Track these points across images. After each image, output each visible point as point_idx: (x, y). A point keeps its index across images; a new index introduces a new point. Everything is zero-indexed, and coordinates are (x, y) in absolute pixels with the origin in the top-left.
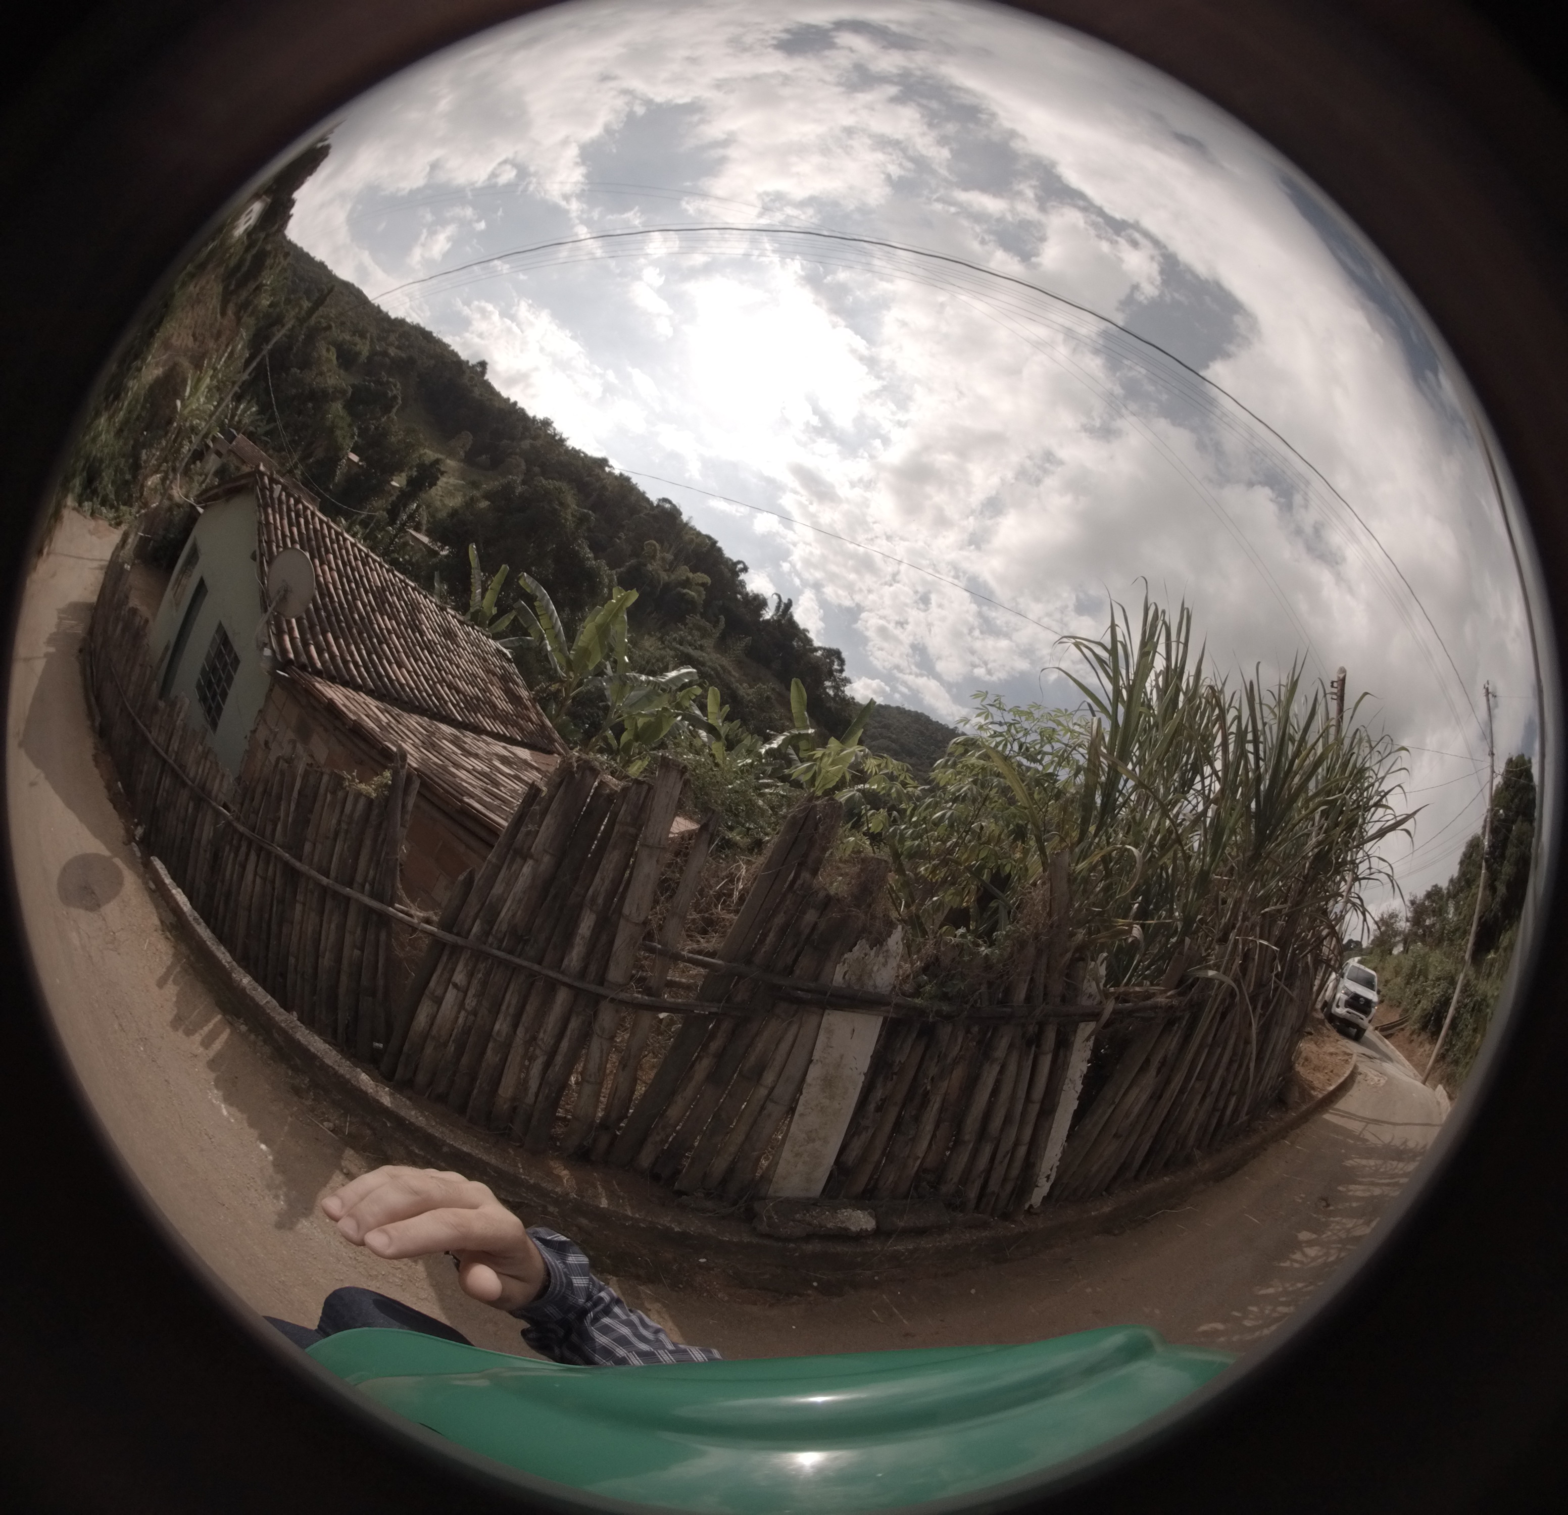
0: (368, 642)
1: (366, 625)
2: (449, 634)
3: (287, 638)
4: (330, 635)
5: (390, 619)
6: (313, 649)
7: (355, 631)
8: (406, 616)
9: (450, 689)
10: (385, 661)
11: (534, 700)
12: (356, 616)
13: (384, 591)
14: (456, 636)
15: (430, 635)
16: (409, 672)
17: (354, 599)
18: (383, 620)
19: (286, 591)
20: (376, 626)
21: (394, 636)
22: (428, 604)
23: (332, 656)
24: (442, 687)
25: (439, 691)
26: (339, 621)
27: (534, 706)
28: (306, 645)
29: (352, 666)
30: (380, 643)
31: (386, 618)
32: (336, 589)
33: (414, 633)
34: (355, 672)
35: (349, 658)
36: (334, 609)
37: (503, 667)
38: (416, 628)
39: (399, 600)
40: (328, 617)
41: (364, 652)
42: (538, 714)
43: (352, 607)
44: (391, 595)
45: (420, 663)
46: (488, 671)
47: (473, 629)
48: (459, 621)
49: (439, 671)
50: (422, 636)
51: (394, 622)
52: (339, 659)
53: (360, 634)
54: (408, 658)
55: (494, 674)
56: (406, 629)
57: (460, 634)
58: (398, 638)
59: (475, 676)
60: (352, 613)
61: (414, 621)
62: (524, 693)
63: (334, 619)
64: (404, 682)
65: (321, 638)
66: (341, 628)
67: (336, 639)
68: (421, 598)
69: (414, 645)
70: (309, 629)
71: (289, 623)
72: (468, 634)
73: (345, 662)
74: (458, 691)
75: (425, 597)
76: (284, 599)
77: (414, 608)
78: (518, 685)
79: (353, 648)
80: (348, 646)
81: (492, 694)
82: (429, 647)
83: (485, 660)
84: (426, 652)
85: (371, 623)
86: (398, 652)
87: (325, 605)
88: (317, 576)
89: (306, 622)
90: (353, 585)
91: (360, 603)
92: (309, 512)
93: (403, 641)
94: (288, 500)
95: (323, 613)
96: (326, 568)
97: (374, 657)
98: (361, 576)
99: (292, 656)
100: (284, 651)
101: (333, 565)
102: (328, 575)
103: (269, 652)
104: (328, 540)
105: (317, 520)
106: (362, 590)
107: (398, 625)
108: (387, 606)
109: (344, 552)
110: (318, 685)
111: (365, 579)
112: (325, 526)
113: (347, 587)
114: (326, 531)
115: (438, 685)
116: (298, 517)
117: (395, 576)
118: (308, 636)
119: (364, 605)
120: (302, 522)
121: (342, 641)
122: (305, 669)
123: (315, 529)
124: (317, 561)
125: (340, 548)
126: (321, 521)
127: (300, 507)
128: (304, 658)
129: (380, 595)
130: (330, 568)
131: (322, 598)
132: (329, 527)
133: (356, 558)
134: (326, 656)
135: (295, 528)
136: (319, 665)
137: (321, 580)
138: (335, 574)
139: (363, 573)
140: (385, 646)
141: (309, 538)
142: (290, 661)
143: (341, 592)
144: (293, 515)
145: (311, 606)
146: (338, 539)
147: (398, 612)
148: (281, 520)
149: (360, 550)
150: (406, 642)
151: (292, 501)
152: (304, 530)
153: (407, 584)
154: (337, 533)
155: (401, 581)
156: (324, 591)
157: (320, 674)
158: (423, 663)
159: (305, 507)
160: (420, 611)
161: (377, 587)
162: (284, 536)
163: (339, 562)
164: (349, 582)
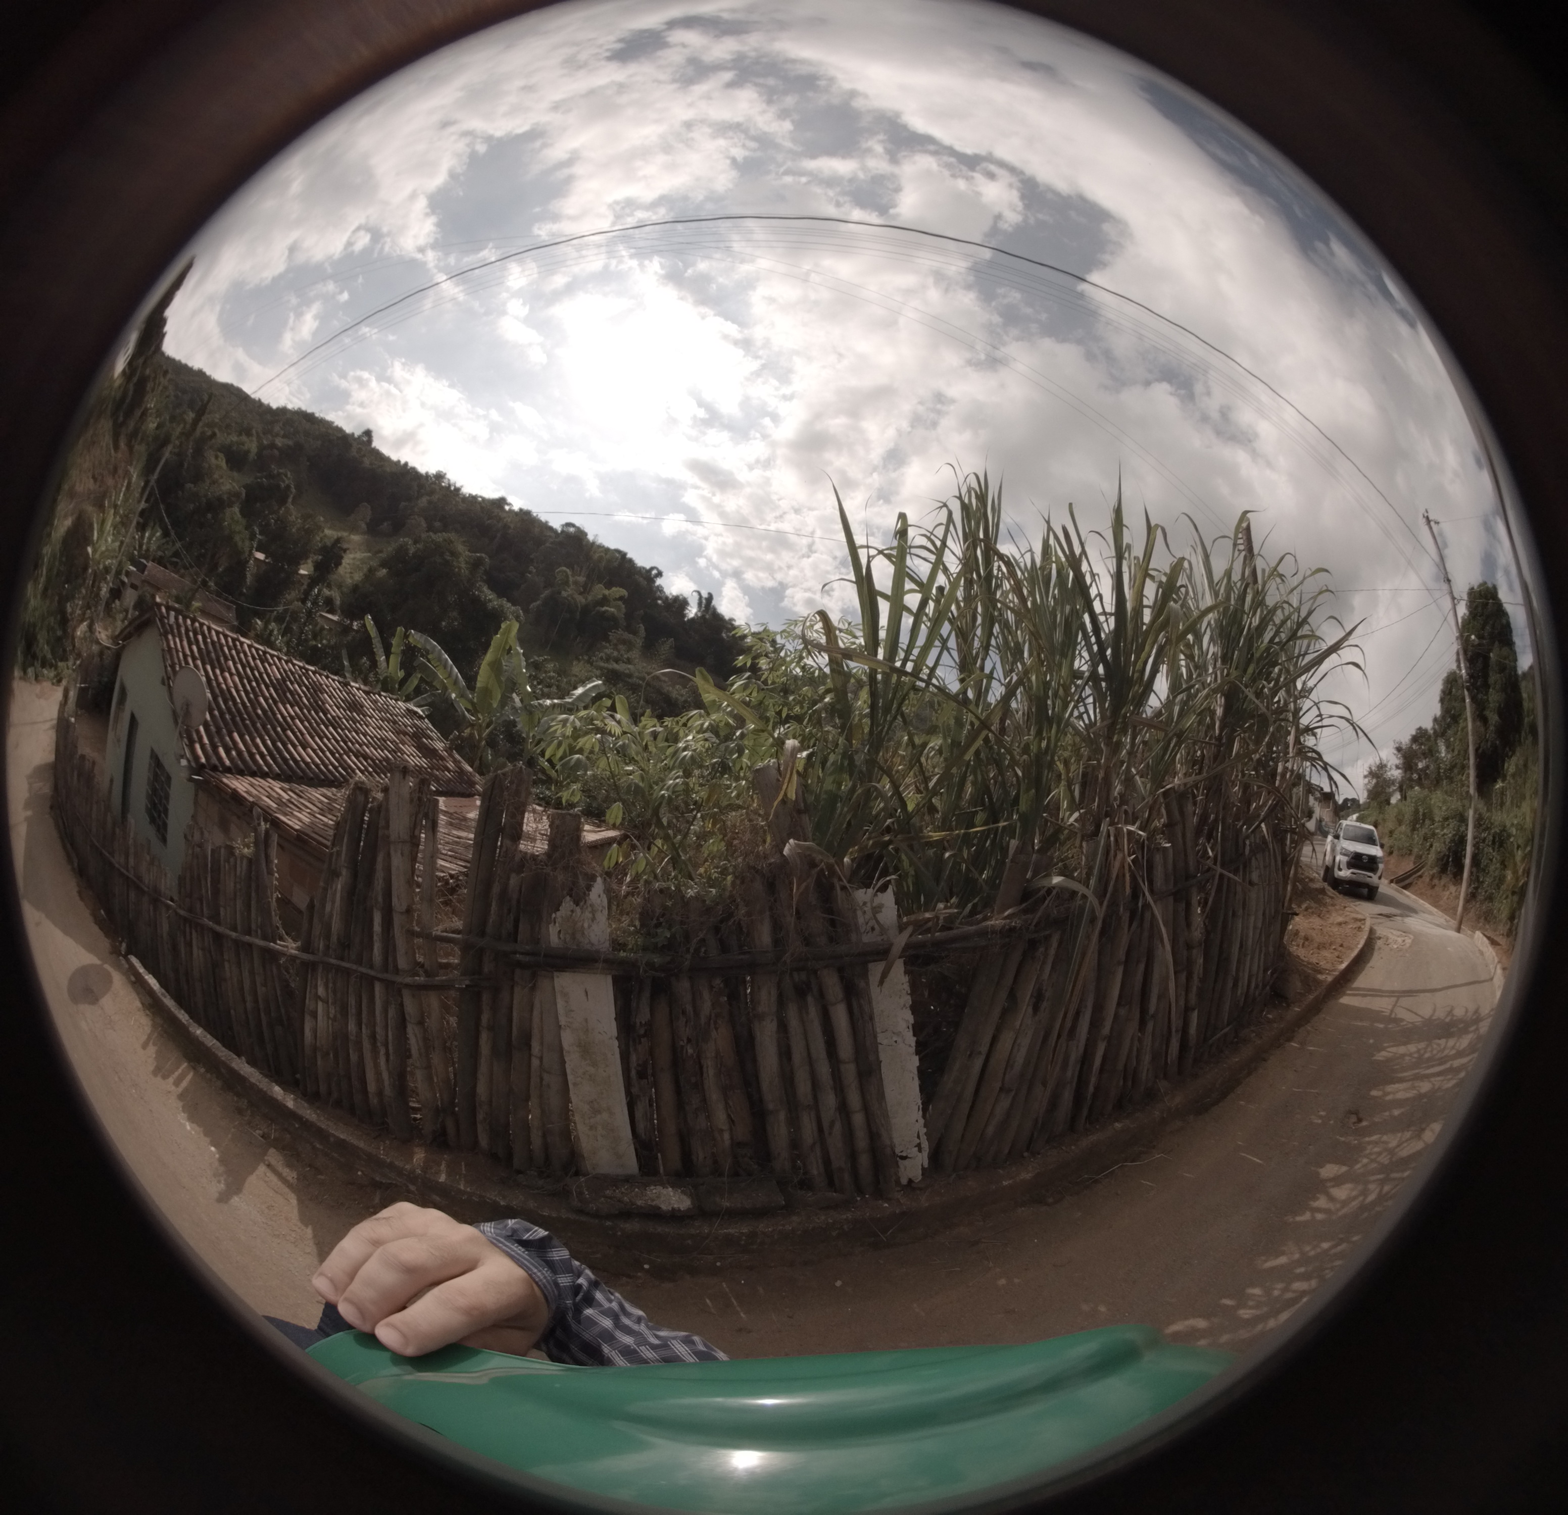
0: (272, 732)
1: (269, 717)
2: (354, 706)
3: (198, 746)
4: (236, 735)
5: (292, 706)
6: (221, 751)
7: (259, 725)
8: (308, 700)
9: (357, 757)
10: (290, 746)
11: (449, 750)
12: (259, 712)
13: (284, 681)
14: (362, 706)
15: (334, 712)
16: (314, 751)
17: (256, 696)
18: (286, 709)
19: (188, 705)
20: (279, 716)
21: (297, 721)
22: (330, 682)
23: (239, 753)
24: (349, 757)
25: (345, 761)
26: (243, 720)
27: (451, 755)
28: (215, 748)
29: (258, 757)
30: (284, 730)
31: (288, 706)
32: (238, 691)
33: (317, 714)
34: (261, 762)
35: (254, 751)
36: (238, 710)
37: (415, 725)
38: (319, 707)
39: (300, 686)
40: (233, 719)
41: (269, 742)
42: (455, 761)
43: (255, 704)
44: (292, 683)
45: (325, 740)
46: (398, 733)
47: (380, 695)
48: (364, 692)
49: (345, 743)
50: (325, 715)
51: (296, 708)
52: (246, 755)
53: (264, 727)
54: (312, 738)
55: (405, 734)
56: (309, 712)
57: (367, 704)
58: (302, 722)
59: (384, 740)
60: (255, 710)
61: (316, 702)
62: (439, 745)
63: (238, 719)
64: (309, 760)
65: (227, 739)
66: (246, 726)
67: (242, 737)
68: (323, 680)
69: (318, 725)
70: (216, 733)
71: (198, 732)
72: (375, 702)
73: (252, 755)
74: (366, 757)
75: (327, 677)
76: (187, 714)
77: (316, 689)
78: (432, 739)
79: (258, 741)
80: (253, 740)
81: (403, 753)
82: (334, 723)
83: (395, 722)
84: (331, 728)
85: (274, 714)
86: (302, 734)
87: (228, 709)
88: (219, 684)
89: (213, 728)
90: (254, 684)
91: (262, 700)
92: (205, 628)
93: (306, 724)
94: (185, 622)
95: (227, 716)
96: (227, 675)
97: (279, 744)
98: (261, 674)
99: (203, 760)
100: (196, 758)
101: (234, 671)
102: (230, 681)
103: (184, 762)
104: (226, 649)
105: (213, 633)
106: (263, 686)
107: (301, 710)
108: (289, 695)
109: (242, 655)
110: (225, 780)
111: (265, 676)
112: (221, 637)
113: (248, 688)
114: (223, 641)
115: (345, 757)
116: (195, 634)
117: (294, 665)
118: (216, 740)
119: (266, 700)
120: (200, 637)
121: (247, 737)
122: (214, 768)
123: (213, 642)
124: (218, 672)
125: (238, 653)
126: (218, 633)
127: (197, 624)
128: (214, 760)
129: (281, 686)
130: (231, 675)
131: (225, 702)
132: (226, 636)
133: (254, 658)
134: (234, 753)
135: (195, 648)
136: (228, 763)
137: (224, 686)
138: (236, 679)
139: (262, 670)
140: (289, 733)
141: (208, 652)
142: (202, 766)
143: (243, 693)
144: (191, 634)
145: (216, 713)
146: (235, 646)
147: (300, 697)
148: (181, 641)
149: (257, 650)
150: (310, 724)
151: (189, 622)
152: (202, 646)
153: (307, 670)
154: (234, 640)
155: (301, 668)
156: (227, 696)
157: (228, 770)
158: (329, 739)
159: (202, 625)
160: (323, 691)
161: (277, 680)
162: (185, 656)
163: (239, 666)
164: (250, 682)
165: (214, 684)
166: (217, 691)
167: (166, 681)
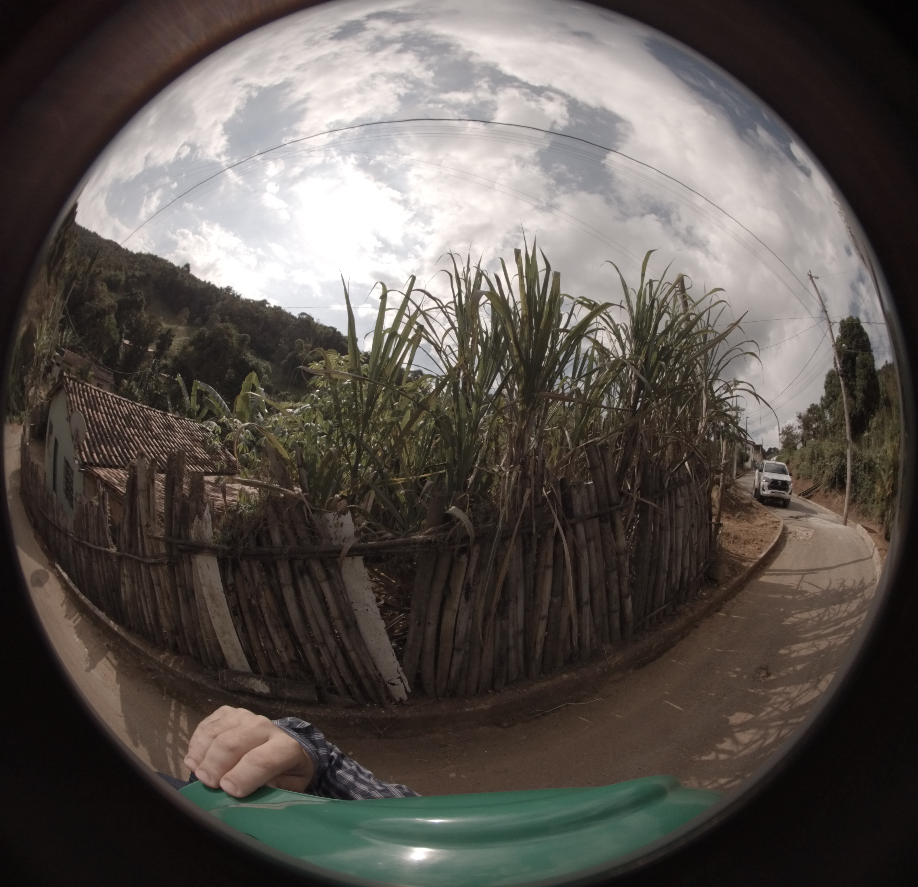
0: (122, 444)
1: (121, 436)
2: (169, 427)
3: (83, 453)
4: (103, 446)
5: (133, 429)
6: (95, 455)
7: (115, 440)
8: (143, 425)
10: (131, 451)
11: (223, 449)
12: (116, 433)
13: (130, 415)
14: (174, 426)
15: (157, 430)
17: (114, 424)
18: (130, 430)
19: (77, 431)
20: (126, 435)
21: (136, 437)
22: (156, 414)
23: (104, 456)
24: (163, 455)
25: (161, 458)
26: (107, 437)
27: (224, 452)
28: (92, 453)
29: (113, 458)
30: (128, 442)
31: (131, 429)
32: (105, 422)
33: (147, 432)
34: (115, 460)
35: (112, 454)
36: (104, 433)
37: (204, 436)
38: (149, 428)
39: (138, 417)
40: (102, 438)
41: (120, 449)
42: (226, 455)
43: (113, 428)
44: (134, 416)
45: (151, 447)
46: (193, 440)
47: (184, 420)
48: (175, 418)
49: (162, 448)
50: (151, 433)
51: (136, 430)
52: (107, 457)
53: (118, 441)
54: (144, 446)
55: (197, 441)
56: (143, 431)
57: (176, 425)
58: (138, 437)
59: (184, 445)
60: (113, 432)
61: (147, 426)
63: (104, 437)
65: (98, 448)
66: (108, 441)
67: (106, 447)
68: (152, 413)
69: (147, 438)
70: (92, 446)
71: (83, 445)
72: (181, 424)
73: (110, 457)
75: (154, 411)
76: (77, 436)
77: (148, 418)
79: (114, 449)
80: (111, 448)
81: (195, 451)
82: (157, 437)
83: (192, 435)
84: (154, 440)
85: (123, 434)
86: (138, 444)
87: (99, 432)
88: (95, 419)
89: (91, 443)
90: (113, 418)
91: (117, 426)
92: (89, 388)
93: (141, 438)
94: (78, 386)
95: (99, 436)
96: (99, 413)
97: (125, 450)
98: (117, 412)
99: (86, 460)
100: (82, 459)
101: (103, 411)
102: (100, 417)
103: (77, 462)
104: (99, 399)
105: (93, 391)
106: (118, 419)
107: (138, 430)
108: (132, 423)
109: (108, 402)
110: (95, 470)
111: (119, 413)
112: (97, 392)
113: (110, 420)
114: (98, 395)
115: (161, 456)
116: (84, 392)
117: (136, 405)
118: (93, 449)
119: (119, 426)
120: (86, 394)
121: (108, 447)
122: (91, 464)
123: (93, 396)
124: (95, 412)
125: (105, 401)
126: (95, 390)
127: (84, 387)
128: (91, 460)
129: (128, 419)
130: (102, 413)
131: (98, 429)
132: (99, 392)
133: (114, 403)
134: (101, 456)
135: (83, 400)
136: (98, 461)
137: (97, 420)
138: (104, 415)
139: (118, 409)
140: (131, 444)
141: (90, 402)
142: (85, 463)
143: (107, 423)
144: (81, 392)
145: (93, 435)
146: (104, 397)
147: (138, 423)
148: (76, 396)
149: (116, 398)
150: (143, 438)
151: (80, 385)
152: (87, 398)
153: (143, 408)
154: (104, 394)
155: (139, 407)
156: (99, 425)
157: (98, 465)
158: (153, 446)
159: (87, 386)
160: (151, 419)
161: (126, 414)
162: (78, 404)
163: (106, 408)
164: (111, 417)
165: (92, 419)
166: (94, 423)
167: (69, 419)
